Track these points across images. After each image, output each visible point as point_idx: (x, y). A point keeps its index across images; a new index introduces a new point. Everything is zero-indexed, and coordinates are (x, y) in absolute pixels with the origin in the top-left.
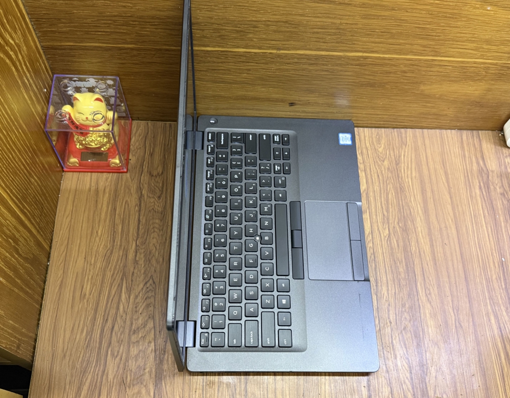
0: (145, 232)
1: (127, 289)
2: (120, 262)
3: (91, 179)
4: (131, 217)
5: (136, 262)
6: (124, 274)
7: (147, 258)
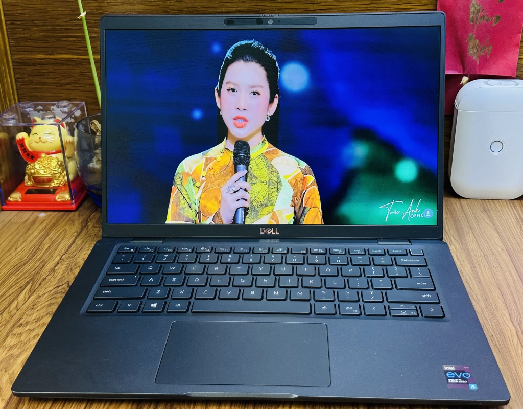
0: (76, 250)
1: (30, 290)
2: (31, 270)
3: (31, 215)
4: (64, 240)
5: (53, 270)
6: (33, 280)
7: (70, 268)
